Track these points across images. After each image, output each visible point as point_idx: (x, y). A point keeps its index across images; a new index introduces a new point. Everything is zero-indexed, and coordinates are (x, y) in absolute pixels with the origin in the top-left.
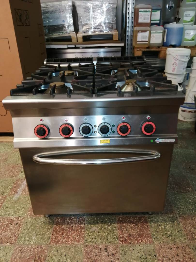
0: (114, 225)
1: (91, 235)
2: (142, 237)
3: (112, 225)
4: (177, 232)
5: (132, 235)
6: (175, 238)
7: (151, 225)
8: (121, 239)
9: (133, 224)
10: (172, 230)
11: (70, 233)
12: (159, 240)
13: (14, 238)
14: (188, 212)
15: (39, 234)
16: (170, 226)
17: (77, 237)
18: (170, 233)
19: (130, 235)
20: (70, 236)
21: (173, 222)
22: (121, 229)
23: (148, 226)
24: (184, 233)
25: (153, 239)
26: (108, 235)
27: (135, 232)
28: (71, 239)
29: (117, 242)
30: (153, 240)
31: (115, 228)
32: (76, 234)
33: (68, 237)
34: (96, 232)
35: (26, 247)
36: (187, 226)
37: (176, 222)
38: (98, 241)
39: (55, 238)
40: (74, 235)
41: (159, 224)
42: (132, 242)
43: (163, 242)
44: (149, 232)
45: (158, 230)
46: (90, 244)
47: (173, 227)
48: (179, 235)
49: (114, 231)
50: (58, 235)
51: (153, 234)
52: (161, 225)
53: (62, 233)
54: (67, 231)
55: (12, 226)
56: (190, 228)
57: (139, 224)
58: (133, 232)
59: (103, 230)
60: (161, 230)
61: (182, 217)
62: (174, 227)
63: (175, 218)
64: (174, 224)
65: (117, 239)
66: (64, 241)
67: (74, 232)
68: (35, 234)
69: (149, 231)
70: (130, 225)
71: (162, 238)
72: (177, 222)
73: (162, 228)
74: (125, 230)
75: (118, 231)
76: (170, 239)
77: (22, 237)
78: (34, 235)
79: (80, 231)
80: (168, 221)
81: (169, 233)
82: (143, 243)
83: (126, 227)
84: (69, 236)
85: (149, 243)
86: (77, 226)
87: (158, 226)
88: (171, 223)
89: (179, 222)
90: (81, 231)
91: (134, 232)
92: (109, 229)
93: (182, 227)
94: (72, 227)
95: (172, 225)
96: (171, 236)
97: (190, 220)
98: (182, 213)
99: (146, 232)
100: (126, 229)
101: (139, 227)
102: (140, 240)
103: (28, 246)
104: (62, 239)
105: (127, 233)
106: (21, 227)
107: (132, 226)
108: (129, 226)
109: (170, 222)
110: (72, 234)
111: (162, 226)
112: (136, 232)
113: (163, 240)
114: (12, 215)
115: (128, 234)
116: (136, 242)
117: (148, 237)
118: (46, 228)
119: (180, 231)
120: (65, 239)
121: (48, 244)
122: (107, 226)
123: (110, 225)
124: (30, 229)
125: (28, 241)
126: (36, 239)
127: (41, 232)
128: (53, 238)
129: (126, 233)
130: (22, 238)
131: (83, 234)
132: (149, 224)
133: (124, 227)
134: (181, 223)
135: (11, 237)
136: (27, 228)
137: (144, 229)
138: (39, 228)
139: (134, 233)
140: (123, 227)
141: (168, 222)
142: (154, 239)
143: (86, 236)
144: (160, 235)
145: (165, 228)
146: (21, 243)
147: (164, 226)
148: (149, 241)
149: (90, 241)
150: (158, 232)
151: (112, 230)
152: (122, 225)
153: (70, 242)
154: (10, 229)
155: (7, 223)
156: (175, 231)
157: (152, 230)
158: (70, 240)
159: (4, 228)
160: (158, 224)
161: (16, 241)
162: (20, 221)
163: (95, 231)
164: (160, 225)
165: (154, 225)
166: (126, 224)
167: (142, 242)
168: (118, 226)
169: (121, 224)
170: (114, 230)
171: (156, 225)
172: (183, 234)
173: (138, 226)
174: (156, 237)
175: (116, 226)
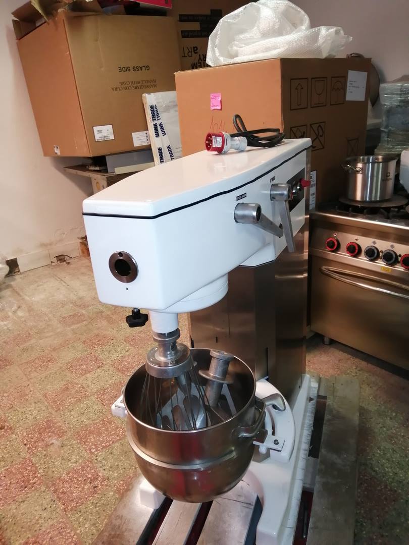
13: (74, 504)
35: (69, 531)
55: (89, 485)
68: (93, 522)
77: (80, 512)
103: (72, 530)
114: (104, 470)
124: (97, 509)
126: (87, 530)
146: (71, 518)
155: (90, 476)
161: (71, 510)
162: (103, 485)
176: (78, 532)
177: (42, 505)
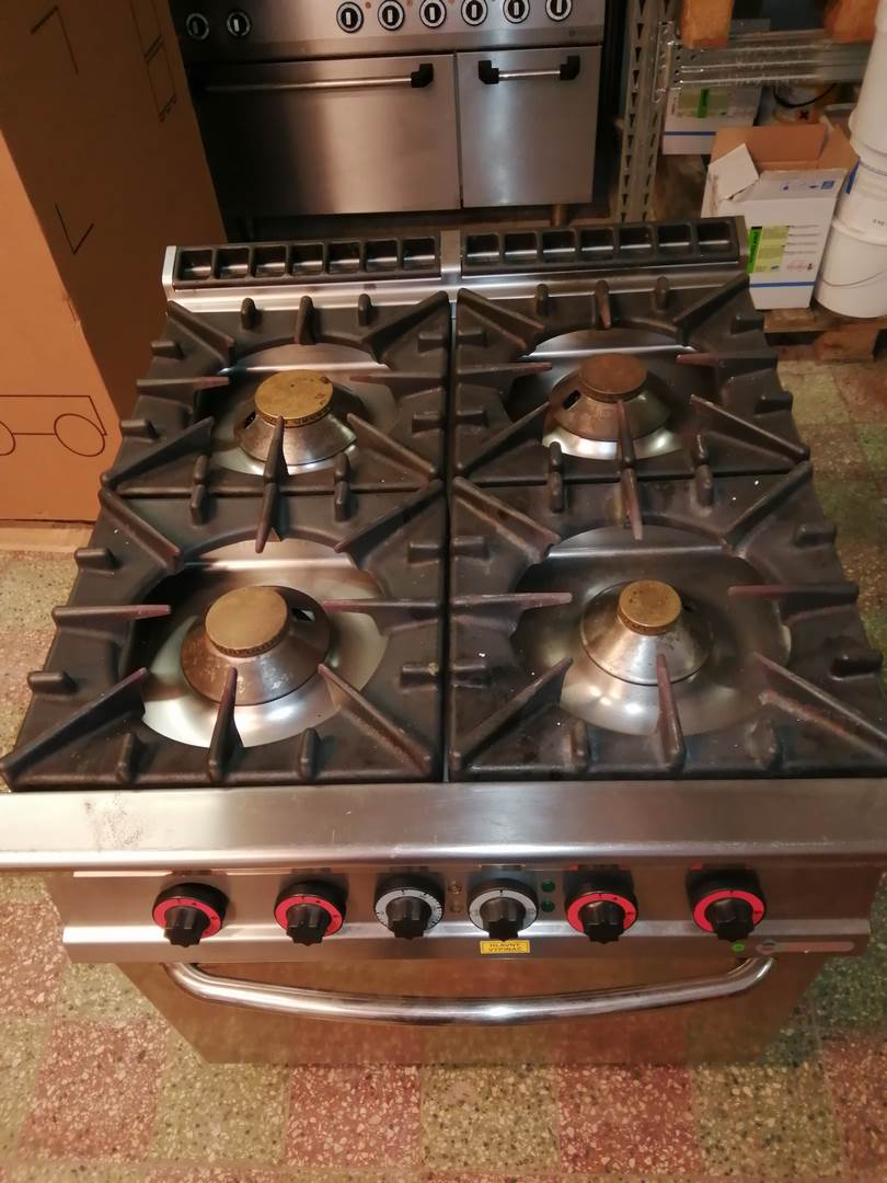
0: (543, 1072)
1: (446, 1122)
2: (658, 1138)
3: (536, 1073)
4: (805, 1119)
5: (618, 1128)
6: (793, 1152)
7: (699, 1079)
8: (571, 1150)
9: (624, 1073)
10: (785, 1107)
11: (363, 1111)
12: (727, 1159)
13: (136, 1128)
14: (864, 1013)
15: (235, 1110)
16: (777, 1086)
17: (390, 1134)
18: (776, 1122)
19: (608, 1130)
20: (361, 1127)
21: (796, 1065)
22: (572, 1097)
23: (684, 1085)
24: (834, 1128)
25: (704, 1153)
26: (516, 1123)
27: (630, 1112)
28: (367, 1144)
29: (552, 1161)
30: (700, 1157)
31: (547, 1089)
32: (387, 1115)
33: (353, 1131)
34: (466, 1107)
35: (191, 1176)
36: (854, 1090)
37: (806, 1065)
38: (475, 1153)
39: (302, 1135)
40: (376, 1119)
41: (733, 1075)
42: (615, 1165)
43: (743, 1169)
44: (690, 1117)
45: (726, 1107)
46: (445, 1168)
47: (790, 1092)
48: (813, 1138)
49: (543, 1108)
50: (313, 1120)
51: (703, 1127)
52: (740, 1080)
53: (329, 1110)
54: (349, 1099)
55: (121, 1065)
56: (865, 1102)
57: (649, 1073)
58: (621, 1115)
59: (498, 1098)
60: (740, 1107)
61: (834, 1039)
62: (796, 1094)
63: (805, 1043)
64: (798, 1079)
65: (552, 1149)
66: (338, 1148)
67: (379, 1108)
68: (219, 1114)
69: (690, 1109)
70: (608, 1078)
71: (740, 1149)
72: (810, 1065)
73: (743, 1096)
74: (588, 1100)
75: (560, 1105)
76: (775, 1153)
77: (169, 1125)
78: (216, 1117)
79: (400, 1100)
80: (771, 1060)
81: (771, 1122)
82: (659, 1171)
83: (592, 1088)
84: (356, 1123)
85: (682, 1170)
86: (387, 1073)
87: (727, 1085)
88: (784, 1070)
89: (820, 1066)
90: (407, 1101)
91: (624, 1115)
92: (523, 1095)
93: (830, 1093)
94: (369, 1077)
95: (790, 1082)
96: (780, 1140)
97: (870, 1058)
98: (836, 1018)
99: (676, 1115)
100: (593, 1097)
101: (650, 1087)
102: (647, 1154)
103: (196, 1170)
104: (330, 1140)
105: (599, 1116)
106: (159, 1076)
107: (620, 1078)
108: (604, 1082)
109: (784, 1065)
110: (370, 1115)
111: (744, 1084)
112: (633, 1110)
113: (744, 1157)
114: (117, 1009)
115: (599, 1122)
116: (632, 1162)
117: (683, 1139)
118: (263, 1080)
119: (821, 1114)
120: (344, 1140)
121: (275, 1162)
122: (511, 1080)
123: (526, 1073)
124: (198, 1085)
125: (195, 1144)
126: (227, 1138)
127: (244, 1103)
128: (294, 1134)
129: (592, 1120)
130: (170, 1130)
131: (415, 1117)
132: (690, 1074)
133: (585, 1084)
134: (829, 1071)
137: (669, 1099)
138: (233, 1081)
139: (625, 1121)
140: (579, 1087)
141: (771, 1065)
142: (708, 1151)
143: (425, 1126)
144: (733, 1131)
145: (757, 1097)
146: (166, 1153)
147: (752, 1087)
148: (687, 1160)
149: (442, 1152)
150: (724, 1115)
151: (533, 1100)
152: (577, 1075)
153: (365, 1155)
155: (100, 1049)
156: (799, 1113)
157: (702, 1104)
158: (361, 1145)
159: (91, 1075)
160: (726, 1075)
161: (145, 1142)
162: (152, 1039)
163: (462, 1102)
164: (736, 1082)
165: (711, 1079)
166: (594, 1070)
167: (654, 1164)
168: (560, 1079)
169: (572, 1069)
170: (540, 1102)
171: (720, 1078)
172: (831, 1131)
173: (645, 1085)
174: (715, 1142)
175: (550, 1077)
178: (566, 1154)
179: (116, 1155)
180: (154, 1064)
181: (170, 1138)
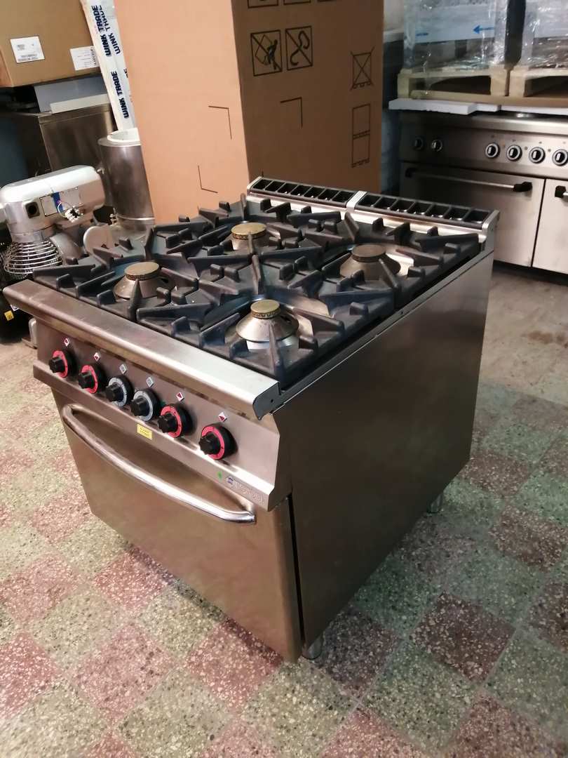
0: (214, 622)
1: (158, 611)
2: (233, 685)
3: (210, 620)
4: (311, 733)
5: (221, 666)
6: (289, 741)
7: (277, 677)
8: (193, 659)
9: (246, 649)
10: (305, 720)
11: (134, 584)
12: (255, 718)
13: (61, 535)
14: (393, 716)
15: (95, 552)
16: (311, 709)
17: (135, 599)
18: (295, 723)
19: (216, 663)
20: (128, 589)
21: (331, 708)
22: (215, 640)
23: (267, 674)
24: (321, 749)
25: (247, 707)
26: (183, 632)
27: (232, 665)
28: (124, 595)
29: (181, 657)
30: (244, 707)
31: (208, 629)
32: (140, 592)
33: (123, 588)
34: (171, 611)
35: (60, 562)
36: (350, 742)
37: (336, 713)
38: (157, 630)
39: (106, 576)
40: (135, 590)
41: (295, 688)
42: (204, 679)
43: (258, 728)
44: (256, 688)
45: (277, 698)
46: (140, 626)
47: (315, 717)
48: (306, 744)
49: (199, 635)
50: (115, 574)
51: (258, 697)
52: (296, 693)
53: (123, 575)
54: (134, 576)
56: (350, 751)
57: (257, 657)
58: (227, 663)
59: (186, 618)
60: (285, 703)
61: (364, 714)
62: (317, 719)
63: (346, 703)
64: (324, 715)
65: (186, 652)
66: (112, 590)
67: (140, 587)
68: (89, 549)
69: (259, 685)
70: (237, 645)
71: (265, 719)
72: (338, 714)
73: (291, 700)
74: (220, 646)
75: (207, 639)
76: (280, 734)
77: (70, 541)
78: (86, 549)
79: (150, 590)
80: (321, 697)
81: (292, 721)
82: (220, 697)
83: (226, 643)
84: (127, 586)
85: (231, 705)
86: (156, 578)
87: (288, 689)
88: (322, 706)
89: (343, 719)
90: (153, 592)
91: (229, 664)
92: (196, 624)
93: (336, 734)
94: (148, 574)
95: (320, 713)
96: (288, 731)
97: (375, 736)
98: (375, 706)
99: (251, 682)
100: (223, 647)
101: (252, 662)
102: (222, 686)
103: (63, 561)
104: (113, 585)
105: (218, 656)
106: (84, 524)
107: (242, 649)
108: (234, 645)
109: (324, 703)
110: (135, 587)
111: (296, 696)
112: (235, 666)
113: (264, 723)
115: (216, 658)
116: (213, 684)
117: (244, 693)
118: (113, 549)
119: (321, 738)
120: (117, 588)
121: (89, 578)
122: (198, 615)
123: (206, 617)
124: (92, 535)
125: (72, 553)
126: (83, 558)
127: (100, 551)
128: (104, 574)
129: (214, 655)
130: (69, 543)
131: (149, 600)
132: (275, 672)
133: (225, 639)
134: (346, 724)
135: (58, 531)
136: (90, 530)
137: (255, 674)
138: (104, 542)
139: (227, 666)
140: (222, 639)
141: (318, 699)
142: (250, 707)
143: (149, 606)
144: (270, 710)
145: (296, 705)
146: (61, 549)
147: (299, 700)
148: (237, 703)
149: (145, 620)
150: (273, 700)
151: (198, 629)
152: (226, 634)
153: (119, 599)
154: (70, 517)
155: (77, 503)
156: (310, 729)
157: (267, 688)
158: (121, 595)
159: (65, 509)
160: (292, 686)
161: (59, 541)
163: (171, 608)
164: (293, 691)
165: (283, 681)
166: (235, 637)
167: (221, 692)
168: (217, 629)
169: (226, 630)
170: (200, 632)
171: (287, 685)
172: (318, 749)
173: (250, 660)
174: (257, 707)
175: (214, 626)
176: (71, 561)
177: (19, 541)
178: (190, 659)
179: (47, 539)
180: (86, 519)
181: (67, 546)
